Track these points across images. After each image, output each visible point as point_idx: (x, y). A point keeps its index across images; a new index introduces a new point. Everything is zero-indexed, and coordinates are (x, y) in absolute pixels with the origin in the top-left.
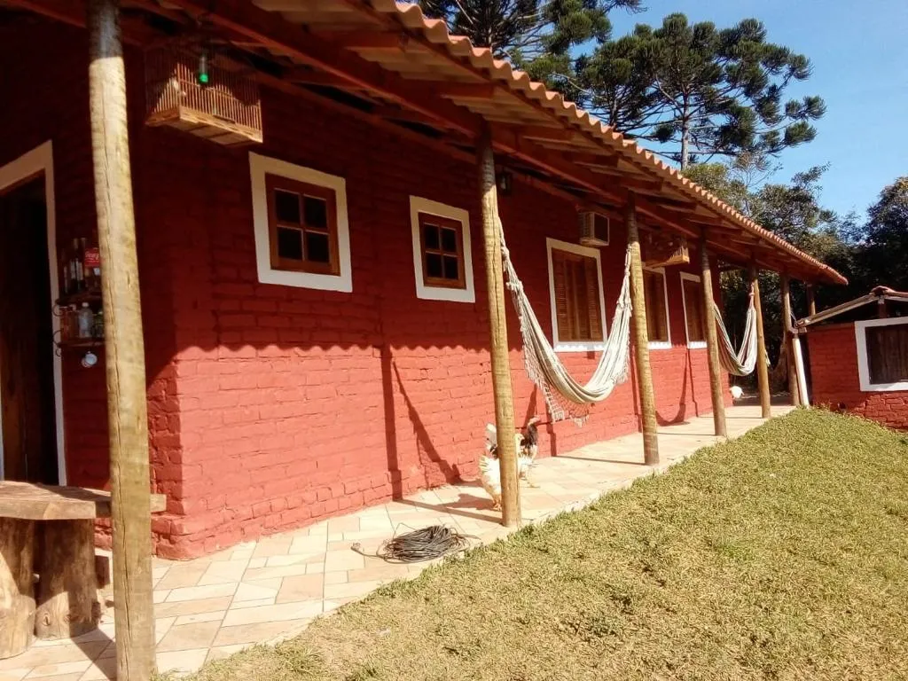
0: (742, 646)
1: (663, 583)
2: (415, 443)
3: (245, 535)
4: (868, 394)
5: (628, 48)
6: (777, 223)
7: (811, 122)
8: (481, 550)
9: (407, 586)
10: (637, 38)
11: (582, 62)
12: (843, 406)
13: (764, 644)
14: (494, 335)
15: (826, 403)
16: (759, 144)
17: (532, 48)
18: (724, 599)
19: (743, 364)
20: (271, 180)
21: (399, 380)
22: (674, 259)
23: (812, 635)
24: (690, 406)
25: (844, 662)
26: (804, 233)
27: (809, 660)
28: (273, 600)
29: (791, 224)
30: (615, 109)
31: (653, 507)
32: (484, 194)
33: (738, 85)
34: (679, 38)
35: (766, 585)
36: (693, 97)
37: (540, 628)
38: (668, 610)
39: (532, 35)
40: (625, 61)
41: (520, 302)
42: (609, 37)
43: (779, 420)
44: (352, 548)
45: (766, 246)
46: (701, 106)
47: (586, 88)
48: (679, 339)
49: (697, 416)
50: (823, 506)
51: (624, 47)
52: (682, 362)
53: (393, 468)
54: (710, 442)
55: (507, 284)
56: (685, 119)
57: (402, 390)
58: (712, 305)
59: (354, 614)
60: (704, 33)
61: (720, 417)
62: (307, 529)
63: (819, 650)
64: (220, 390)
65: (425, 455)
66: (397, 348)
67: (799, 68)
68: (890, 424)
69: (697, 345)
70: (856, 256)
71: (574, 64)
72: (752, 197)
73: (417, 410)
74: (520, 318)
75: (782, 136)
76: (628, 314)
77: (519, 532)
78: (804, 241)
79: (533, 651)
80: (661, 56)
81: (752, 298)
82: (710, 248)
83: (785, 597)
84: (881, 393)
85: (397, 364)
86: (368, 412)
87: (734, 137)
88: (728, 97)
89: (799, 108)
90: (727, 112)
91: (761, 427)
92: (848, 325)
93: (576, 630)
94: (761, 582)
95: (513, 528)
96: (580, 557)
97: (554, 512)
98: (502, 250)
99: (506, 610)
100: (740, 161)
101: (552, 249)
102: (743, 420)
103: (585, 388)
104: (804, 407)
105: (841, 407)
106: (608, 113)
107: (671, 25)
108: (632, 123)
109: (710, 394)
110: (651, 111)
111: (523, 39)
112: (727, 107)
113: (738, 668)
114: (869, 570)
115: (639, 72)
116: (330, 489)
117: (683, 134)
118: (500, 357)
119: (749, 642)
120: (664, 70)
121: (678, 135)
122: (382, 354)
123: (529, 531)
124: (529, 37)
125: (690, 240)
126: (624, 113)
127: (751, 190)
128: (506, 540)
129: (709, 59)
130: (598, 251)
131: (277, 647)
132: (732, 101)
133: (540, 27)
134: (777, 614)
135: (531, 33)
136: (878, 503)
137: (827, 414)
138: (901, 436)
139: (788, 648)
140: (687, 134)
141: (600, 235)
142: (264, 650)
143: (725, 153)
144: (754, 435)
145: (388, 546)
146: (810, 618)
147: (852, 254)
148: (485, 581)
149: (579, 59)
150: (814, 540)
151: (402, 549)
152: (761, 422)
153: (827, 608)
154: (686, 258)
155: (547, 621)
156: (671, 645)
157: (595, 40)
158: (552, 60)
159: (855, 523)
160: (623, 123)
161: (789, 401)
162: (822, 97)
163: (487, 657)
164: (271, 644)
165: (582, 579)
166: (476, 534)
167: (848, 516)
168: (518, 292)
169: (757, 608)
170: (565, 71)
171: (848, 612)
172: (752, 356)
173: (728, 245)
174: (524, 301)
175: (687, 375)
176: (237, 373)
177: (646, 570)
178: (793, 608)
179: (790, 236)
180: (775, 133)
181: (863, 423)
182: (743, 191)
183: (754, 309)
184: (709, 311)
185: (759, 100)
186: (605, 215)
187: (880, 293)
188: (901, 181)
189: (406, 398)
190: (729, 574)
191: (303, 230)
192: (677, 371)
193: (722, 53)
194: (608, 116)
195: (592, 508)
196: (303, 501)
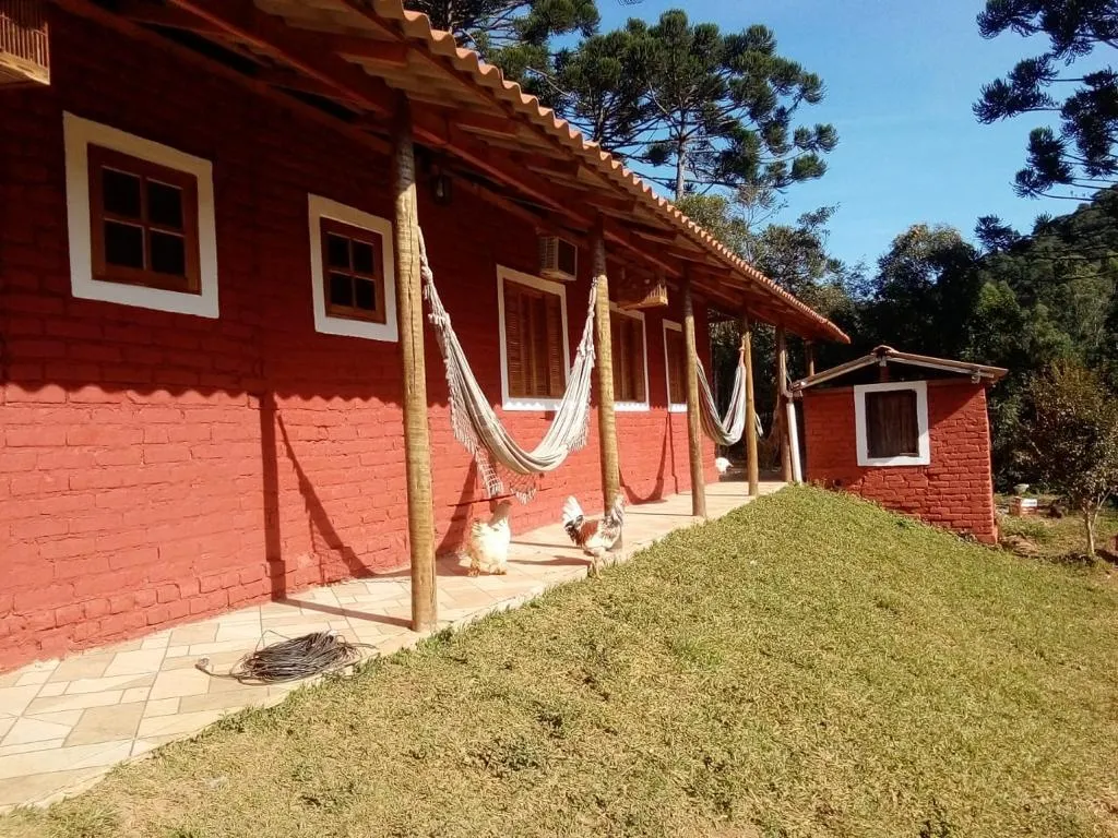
0: (693, 771)
1: (606, 697)
2: (307, 523)
3: (41, 650)
4: (866, 469)
5: (618, 46)
6: (780, 270)
7: (821, 155)
8: (377, 663)
9: (265, 716)
10: (629, 34)
11: (563, 57)
12: (838, 483)
13: (720, 768)
14: (408, 381)
15: (820, 479)
16: (764, 176)
17: (502, 34)
18: (677, 714)
19: (729, 432)
20: (96, 154)
21: (286, 441)
22: (650, 300)
23: (778, 753)
24: (669, 481)
25: (813, 786)
26: (809, 284)
27: (772, 784)
28: (60, 743)
29: (795, 273)
30: (601, 120)
31: (607, 603)
32: (399, 194)
33: (743, 103)
34: (677, 40)
35: (729, 694)
36: (692, 114)
37: (439, 763)
38: (607, 731)
39: (503, 18)
40: (615, 62)
41: (446, 340)
42: (596, 31)
43: (767, 499)
44: (197, 667)
45: (761, 293)
46: (701, 125)
47: (567, 90)
48: (658, 401)
49: (677, 493)
50: (804, 598)
51: (613, 44)
52: (662, 428)
53: (274, 557)
54: (686, 523)
55: (430, 316)
56: (682, 139)
57: (291, 455)
58: (694, 359)
59: (179, 758)
60: (706, 37)
61: (699, 493)
62: (138, 641)
63: (784, 771)
64: (7, 446)
65: (321, 541)
66: (285, 396)
67: (811, 90)
68: (888, 504)
69: (678, 409)
70: (862, 313)
71: (553, 59)
72: (754, 238)
73: (312, 481)
74: (445, 361)
75: (789, 169)
76: (590, 364)
77: (432, 638)
78: (808, 292)
79: (425, 795)
80: (656, 59)
81: (742, 353)
82: (694, 291)
83: (752, 707)
84: (879, 468)
85: (284, 419)
86: (238, 481)
87: (736, 166)
88: (731, 118)
89: (809, 137)
90: (730, 136)
91: (747, 506)
92: (848, 389)
93: (487, 763)
94: (724, 690)
95: (425, 633)
96: (508, 668)
97: (483, 612)
98: (422, 271)
99: (400, 741)
100: (742, 194)
101: (505, 280)
102: (726, 497)
103: (531, 455)
104: (797, 484)
105: (836, 484)
106: (593, 124)
107: (669, 22)
108: (621, 140)
109: (689, 467)
110: (644, 127)
111: (491, 22)
112: (730, 129)
113: (685, 799)
114: (851, 672)
115: (631, 77)
116: (177, 586)
117: (680, 157)
118: (416, 410)
119: (703, 766)
120: (659, 76)
121: (674, 158)
122: (262, 404)
123: (446, 636)
124: (499, 19)
125: (670, 279)
126: (612, 126)
127: (754, 230)
128: (413, 648)
129: (712, 69)
130: (564, 287)
131: (53, 807)
132: (736, 123)
133: (514, 7)
134: (738, 730)
135: (501, 15)
136: (868, 595)
137: (820, 492)
138: (900, 517)
139: (747, 772)
140: (683, 157)
141: (565, 266)
142: (31, 815)
143: (726, 184)
144: (737, 516)
145: (249, 663)
146: (777, 733)
147: (858, 311)
148: (376, 705)
149: (560, 54)
150: (792, 638)
151: (265, 665)
152: (746, 501)
153: (799, 720)
154: (664, 300)
155: (449, 753)
156: (606, 775)
157: (579, 31)
158: (525, 49)
159: (840, 618)
160: (610, 138)
161: (781, 477)
162: (834, 127)
163: (360, 807)
164: (44, 804)
165: (505, 697)
166: (372, 643)
167: (833, 610)
168: (444, 327)
169: (717, 724)
170: (542, 67)
171: (822, 724)
172: (740, 422)
173: (716, 289)
174: (451, 339)
175: (667, 443)
176: (34, 423)
177: (587, 681)
178: (758, 722)
179: (793, 286)
180: (782, 165)
181: (859, 502)
182: (744, 230)
183: (744, 367)
184: (691, 366)
185: (765, 124)
186: (573, 242)
187: (882, 353)
188: (914, 229)
189: (296, 465)
190: (689, 683)
191: (146, 229)
192: (655, 438)
193: (726, 65)
194: (592, 128)
195: (533, 605)
196: (136, 603)
